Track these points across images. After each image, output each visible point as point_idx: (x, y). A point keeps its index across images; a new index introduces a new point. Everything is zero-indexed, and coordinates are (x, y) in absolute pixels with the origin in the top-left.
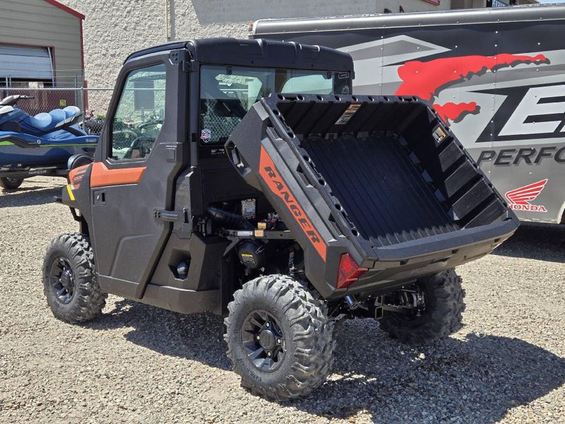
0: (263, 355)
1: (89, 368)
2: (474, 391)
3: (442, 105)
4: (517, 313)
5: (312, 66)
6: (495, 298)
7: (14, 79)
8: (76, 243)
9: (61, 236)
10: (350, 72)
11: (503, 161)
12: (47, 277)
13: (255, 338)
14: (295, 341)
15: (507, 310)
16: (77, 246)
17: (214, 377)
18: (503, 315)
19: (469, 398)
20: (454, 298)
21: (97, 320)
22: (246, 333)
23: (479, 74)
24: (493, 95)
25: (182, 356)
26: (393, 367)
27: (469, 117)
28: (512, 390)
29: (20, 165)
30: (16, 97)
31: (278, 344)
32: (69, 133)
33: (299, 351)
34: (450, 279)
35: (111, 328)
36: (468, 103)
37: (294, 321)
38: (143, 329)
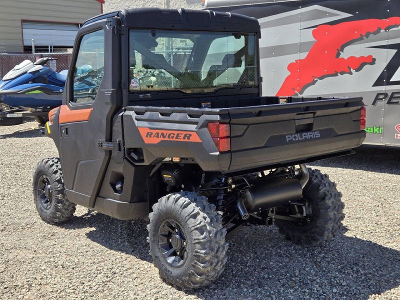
0: (174, 254)
1: (52, 260)
2: (345, 286)
3: (346, 58)
4: (394, 221)
5: (224, 28)
6: (380, 208)
7: (54, 47)
8: (53, 165)
9: (44, 160)
10: (257, 33)
11: (394, 101)
12: (35, 190)
13: (168, 241)
14: (193, 244)
15: (386, 218)
16: (54, 167)
17: (142, 269)
18: (383, 222)
19: (338, 292)
20: (334, 209)
21: (70, 222)
22: (161, 236)
23: (375, 33)
24: (386, 50)
25: (122, 251)
26: (284, 264)
27: (367, 67)
28: (376, 285)
29: (49, 107)
30: (45, 59)
31: (183, 246)
32: (84, 84)
33: (197, 252)
34: (331, 194)
35: (78, 228)
36: (366, 56)
37: (193, 228)
38: (101, 229)
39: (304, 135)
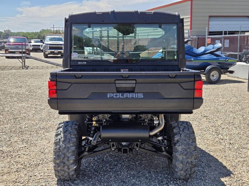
32: (213, 56)
39: (126, 95)
